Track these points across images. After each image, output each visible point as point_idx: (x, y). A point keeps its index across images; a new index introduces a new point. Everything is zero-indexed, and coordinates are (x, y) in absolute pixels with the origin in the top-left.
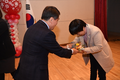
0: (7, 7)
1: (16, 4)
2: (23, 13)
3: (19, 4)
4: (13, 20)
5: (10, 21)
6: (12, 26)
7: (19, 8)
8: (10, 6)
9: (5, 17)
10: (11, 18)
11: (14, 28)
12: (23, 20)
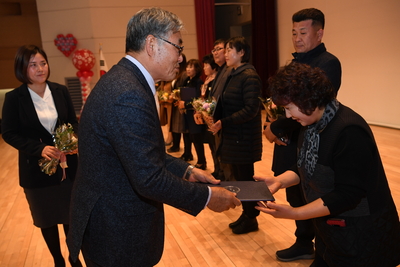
0: (80, 63)
1: (90, 59)
2: (98, 69)
3: (93, 59)
4: (86, 77)
5: (82, 79)
6: (85, 85)
7: (92, 63)
8: (83, 62)
9: (77, 74)
10: (83, 75)
11: (86, 87)
12: (97, 77)
